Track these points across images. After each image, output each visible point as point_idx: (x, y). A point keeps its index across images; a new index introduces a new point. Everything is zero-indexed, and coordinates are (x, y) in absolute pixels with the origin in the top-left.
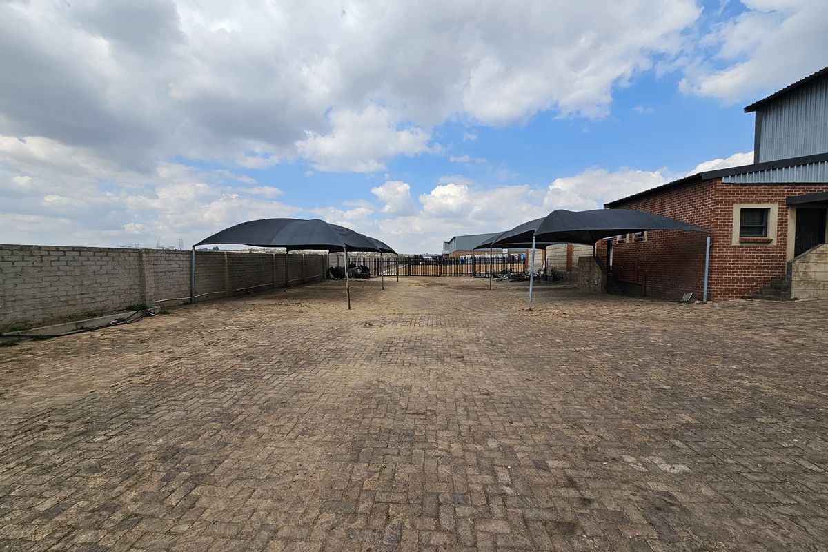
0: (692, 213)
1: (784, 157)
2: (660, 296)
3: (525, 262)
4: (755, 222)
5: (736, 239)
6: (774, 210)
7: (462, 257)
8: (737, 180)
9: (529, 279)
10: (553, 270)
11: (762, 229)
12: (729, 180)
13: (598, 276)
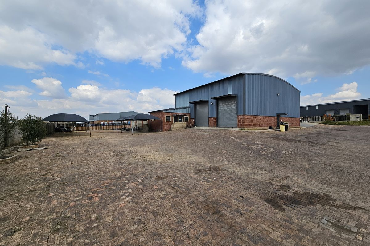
0: (160, 116)
1: (181, 107)
2: (155, 131)
3: (130, 125)
4: (168, 118)
5: (166, 121)
6: (171, 116)
7: (102, 123)
8: (167, 111)
9: (132, 130)
10: (138, 127)
11: (169, 119)
12: (164, 111)
13: (147, 128)
